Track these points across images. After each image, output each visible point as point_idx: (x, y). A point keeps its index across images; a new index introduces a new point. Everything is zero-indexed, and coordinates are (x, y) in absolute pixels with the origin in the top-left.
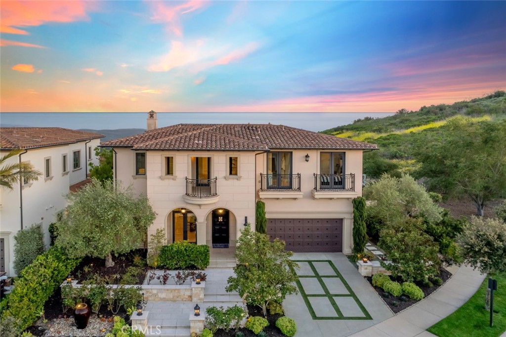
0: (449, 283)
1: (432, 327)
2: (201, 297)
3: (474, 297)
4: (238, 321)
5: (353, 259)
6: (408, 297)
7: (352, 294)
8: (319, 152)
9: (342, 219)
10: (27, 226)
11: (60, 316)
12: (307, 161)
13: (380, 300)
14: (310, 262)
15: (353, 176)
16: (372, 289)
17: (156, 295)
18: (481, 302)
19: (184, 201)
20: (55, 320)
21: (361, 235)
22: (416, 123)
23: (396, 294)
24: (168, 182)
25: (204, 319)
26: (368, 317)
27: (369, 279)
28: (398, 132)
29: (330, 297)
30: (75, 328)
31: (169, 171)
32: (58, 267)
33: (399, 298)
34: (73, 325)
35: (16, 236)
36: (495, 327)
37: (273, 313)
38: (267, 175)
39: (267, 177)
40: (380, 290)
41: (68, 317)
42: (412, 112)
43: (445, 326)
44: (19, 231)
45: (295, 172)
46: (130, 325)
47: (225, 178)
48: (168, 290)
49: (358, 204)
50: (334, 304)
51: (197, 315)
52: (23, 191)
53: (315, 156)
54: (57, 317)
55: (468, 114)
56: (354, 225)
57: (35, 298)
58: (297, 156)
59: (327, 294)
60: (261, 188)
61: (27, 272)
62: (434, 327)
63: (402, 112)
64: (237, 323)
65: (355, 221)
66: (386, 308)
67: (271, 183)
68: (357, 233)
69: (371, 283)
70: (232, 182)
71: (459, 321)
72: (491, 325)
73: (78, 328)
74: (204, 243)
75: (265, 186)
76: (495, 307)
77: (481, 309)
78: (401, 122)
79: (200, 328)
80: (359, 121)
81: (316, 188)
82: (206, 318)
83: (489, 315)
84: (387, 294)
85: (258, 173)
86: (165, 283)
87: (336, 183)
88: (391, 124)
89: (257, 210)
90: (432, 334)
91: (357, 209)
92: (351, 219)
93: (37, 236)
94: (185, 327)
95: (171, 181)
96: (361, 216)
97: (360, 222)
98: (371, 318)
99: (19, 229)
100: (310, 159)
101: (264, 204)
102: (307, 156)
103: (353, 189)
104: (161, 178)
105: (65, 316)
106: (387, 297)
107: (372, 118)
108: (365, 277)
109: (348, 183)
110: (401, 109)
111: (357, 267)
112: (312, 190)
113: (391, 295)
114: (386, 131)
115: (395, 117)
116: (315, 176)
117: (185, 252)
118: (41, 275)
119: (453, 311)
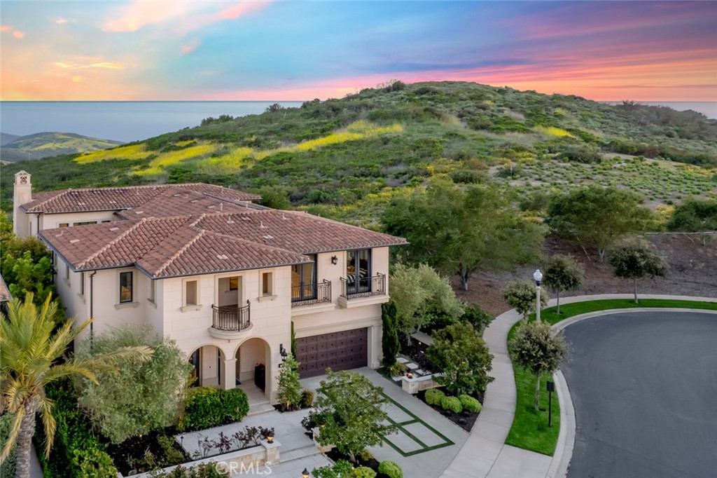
2: (277, 457)
6: (470, 411)
7: (417, 419)
9: (367, 328)
12: (335, 263)
13: (445, 419)
19: (211, 336)
22: (308, 132)
23: (457, 410)
24: (191, 312)
26: (450, 443)
27: (420, 396)
29: (400, 427)
33: (463, 415)
40: (438, 407)
43: (517, 435)
45: (320, 280)
47: (259, 299)
50: (409, 434)
55: (373, 118)
58: (323, 260)
59: (394, 424)
62: (509, 438)
66: (458, 429)
69: (425, 401)
70: (267, 303)
71: (524, 427)
72: (549, 426)
77: (532, 410)
80: (210, 120)
81: (343, 295)
84: (449, 412)
90: (513, 447)
92: (379, 326)
95: (195, 313)
98: (452, 443)
100: (337, 261)
102: (334, 258)
103: (382, 291)
104: (181, 309)
106: (451, 416)
107: (230, 116)
108: (414, 395)
109: (375, 284)
112: (339, 298)
113: (453, 412)
117: (221, 404)
119: (513, 419)
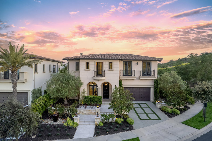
0: (189, 110)
1: (183, 122)
2: (99, 113)
3: (199, 114)
4: (113, 119)
5: (154, 103)
6: (175, 114)
7: (154, 113)
8: (142, 61)
9: (150, 88)
10: (36, 88)
11: (48, 118)
12: (137, 65)
13: (164, 115)
14: (139, 104)
15: (154, 71)
16: (161, 112)
17: (82, 112)
18: (201, 115)
19: (93, 79)
20: (46, 119)
21: (157, 93)
23: (170, 112)
24: (87, 72)
25: (100, 118)
26: (160, 119)
27: (160, 109)
28: (170, 67)
29: (146, 114)
30: (53, 121)
31: (88, 68)
32: (47, 100)
33: (171, 114)
34: (52, 121)
35: (32, 91)
36: (206, 122)
37: (125, 117)
38: (123, 70)
39: (123, 71)
40: (165, 112)
41: (50, 118)
42: (175, 61)
43: (188, 122)
44: (33, 90)
45: (133, 69)
46: (73, 121)
47: (108, 70)
48: (87, 110)
49: (156, 82)
50: (147, 116)
51: (97, 117)
52: (35, 74)
53: (140, 63)
54: (46, 118)
56: (155, 90)
57: (38, 110)
58: (134, 63)
59: (145, 113)
60: (121, 75)
61: (36, 101)
62: (184, 122)
63: (171, 61)
64: (112, 120)
65: (155, 88)
66: (167, 117)
67: (124, 74)
68: (156, 93)
70: (111, 72)
71: (193, 120)
72: (205, 121)
73: (54, 121)
74: (100, 96)
75: (122, 74)
76: (206, 116)
77: (201, 117)
78: (171, 64)
79: (98, 122)
81: (141, 75)
82: (101, 118)
83: (204, 119)
85: (120, 69)
86: (86, 108)
87: (148, 74)
88: (168, 65)
89: (119, 84)
90: (184, 124)
91: (156, 83)
92: (154, 88)
93: (40, 91)
94: (93, 122)
95: (88, 71)
96: (157, 86)
97: (157, 88)
98: (161, 120)
99: (33, 89)
100: (138, 64)
101: (122, 81)
102: (138, 63)
103: (154, 76)
104: (85, 70)
105: (49, 118)
108: (159, 108)
109: (152, 74)
110: (171, 60)
111: (156, 105)
112: (139, 76)
113: (168, 113)
114: (166, 67)
115: (169, 63)
116: (140, 71)
117: (93, 98)
118: (41, 102)
